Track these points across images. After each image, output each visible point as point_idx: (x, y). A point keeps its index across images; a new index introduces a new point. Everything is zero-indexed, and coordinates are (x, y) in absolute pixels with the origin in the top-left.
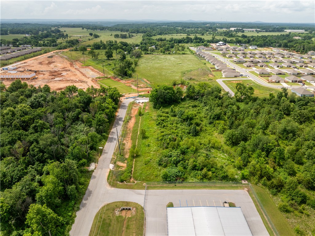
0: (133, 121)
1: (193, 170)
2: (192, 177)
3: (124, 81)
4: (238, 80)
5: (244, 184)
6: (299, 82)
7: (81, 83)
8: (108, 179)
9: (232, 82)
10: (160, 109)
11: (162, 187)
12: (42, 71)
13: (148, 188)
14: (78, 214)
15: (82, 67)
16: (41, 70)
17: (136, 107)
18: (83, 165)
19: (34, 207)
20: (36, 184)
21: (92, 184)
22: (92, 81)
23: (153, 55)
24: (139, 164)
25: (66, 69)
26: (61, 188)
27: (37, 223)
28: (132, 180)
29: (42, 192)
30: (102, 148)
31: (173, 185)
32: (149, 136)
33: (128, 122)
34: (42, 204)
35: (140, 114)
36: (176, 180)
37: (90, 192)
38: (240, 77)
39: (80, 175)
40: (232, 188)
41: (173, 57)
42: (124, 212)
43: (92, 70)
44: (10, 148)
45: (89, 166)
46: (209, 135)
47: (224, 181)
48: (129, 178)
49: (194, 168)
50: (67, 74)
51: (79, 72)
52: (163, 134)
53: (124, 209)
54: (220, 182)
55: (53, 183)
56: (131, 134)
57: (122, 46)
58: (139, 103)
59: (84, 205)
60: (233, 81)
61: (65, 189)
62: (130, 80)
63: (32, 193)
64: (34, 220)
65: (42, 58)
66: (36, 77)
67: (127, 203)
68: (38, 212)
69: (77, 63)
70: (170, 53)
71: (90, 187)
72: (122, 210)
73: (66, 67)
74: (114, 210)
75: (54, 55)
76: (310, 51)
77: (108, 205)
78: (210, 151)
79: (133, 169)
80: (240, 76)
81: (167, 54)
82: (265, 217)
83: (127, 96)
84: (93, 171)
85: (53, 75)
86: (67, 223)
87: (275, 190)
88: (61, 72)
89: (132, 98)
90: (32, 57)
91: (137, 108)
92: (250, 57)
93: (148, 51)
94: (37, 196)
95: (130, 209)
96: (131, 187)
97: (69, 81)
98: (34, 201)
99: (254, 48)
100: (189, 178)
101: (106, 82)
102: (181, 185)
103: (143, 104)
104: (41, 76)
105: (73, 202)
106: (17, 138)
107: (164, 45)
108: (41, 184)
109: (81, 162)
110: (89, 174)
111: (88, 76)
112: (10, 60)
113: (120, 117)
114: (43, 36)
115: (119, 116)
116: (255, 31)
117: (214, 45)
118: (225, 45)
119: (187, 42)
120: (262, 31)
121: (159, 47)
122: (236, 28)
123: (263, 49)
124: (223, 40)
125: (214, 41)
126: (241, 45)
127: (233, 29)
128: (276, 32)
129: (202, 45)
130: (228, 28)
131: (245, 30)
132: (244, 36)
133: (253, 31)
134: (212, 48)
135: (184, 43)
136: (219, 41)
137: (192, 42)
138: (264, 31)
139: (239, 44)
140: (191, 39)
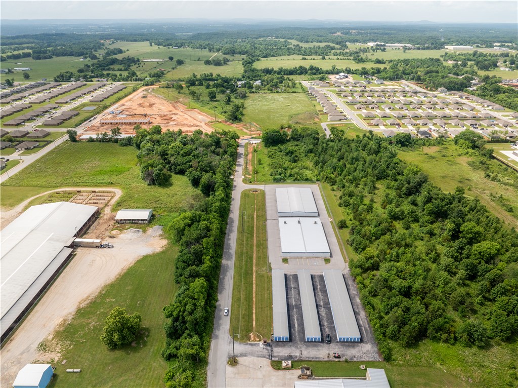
0: (251, 155)
4: (341, 124)
6: (396, 125)
8: (243, 182)
15: (187, 111)
17: (251, 146)
22: (205, 124)
28: (256, 182)
30: (234, 169)
31: (278, 183)
50: (178, 118)
54: (304, 182)
58: (253, 143)
60: (336, 124)
69: (178, 105)
76: (441, 87)
77: (246, 189)
80: (345, 119)
84: (233, 179)
87: (332, 184)
88: (171, 116)
89: (246, 139)
92: (368, 96)
93: (252, 88)
95: (257, 191)
99: (380, 83)
103: (256, 144)
107: (272, 80)
111: (198, 120)
113: (240, 152)
116: (401, 48)
117: (333, 78)
118: (347, 77)
119: (301, 74)
120: (412, 49)
121: (265, 83)
122: (376, 43)
123: (391, 83)
124: (346, 70)
125: (335, 71)
126: (367, 78)
127: (371, 44)
128: (432, 49)
129: (317, 78)
130: (365, 42)
131: (389, 46)
132: (378, 62)
133: (399, 49)
134: (328, 83)
135: (296, 74)
136: (341, 72)
137: (307, 73)
138: (415, 49)
139: (365, 76)
140: (305, 69)
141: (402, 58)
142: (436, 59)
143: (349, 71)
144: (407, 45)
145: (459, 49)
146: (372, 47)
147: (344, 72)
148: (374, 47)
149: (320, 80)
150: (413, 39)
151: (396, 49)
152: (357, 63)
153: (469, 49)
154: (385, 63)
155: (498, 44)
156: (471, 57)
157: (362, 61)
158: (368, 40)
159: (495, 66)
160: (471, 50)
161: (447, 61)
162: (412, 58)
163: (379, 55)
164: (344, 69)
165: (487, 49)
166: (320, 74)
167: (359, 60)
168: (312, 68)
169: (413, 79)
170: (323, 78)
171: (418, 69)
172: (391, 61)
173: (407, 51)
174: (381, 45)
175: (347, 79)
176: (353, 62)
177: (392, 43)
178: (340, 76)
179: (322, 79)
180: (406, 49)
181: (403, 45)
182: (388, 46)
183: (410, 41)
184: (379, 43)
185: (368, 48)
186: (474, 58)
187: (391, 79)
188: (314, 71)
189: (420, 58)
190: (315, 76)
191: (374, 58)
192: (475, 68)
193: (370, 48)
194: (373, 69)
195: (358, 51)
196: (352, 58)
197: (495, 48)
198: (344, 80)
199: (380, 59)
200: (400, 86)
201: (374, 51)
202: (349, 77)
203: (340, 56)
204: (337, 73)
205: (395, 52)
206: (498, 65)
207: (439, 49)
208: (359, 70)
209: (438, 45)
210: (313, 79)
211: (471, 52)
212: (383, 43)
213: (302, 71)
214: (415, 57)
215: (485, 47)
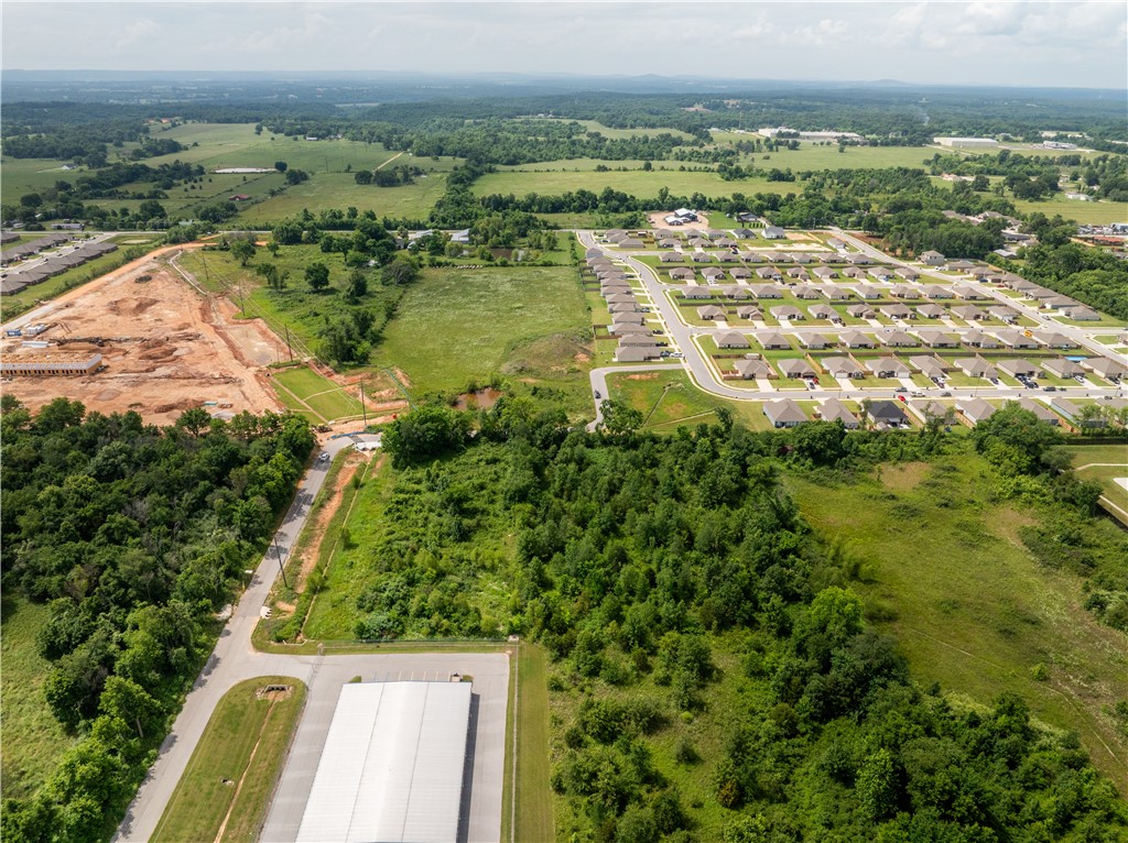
0: (336, 502)
1: (418, 616)
2: (413, 630)
3: (343, 377)
4: (649, 372)
5: (512, 643)
6: (805, 377)
7: (225, 386)
8: (254, 636)
9: (632, 377)
10: (406, 470)
11: (351, 651)
12: (120, 342)
13: (325, 652)
14: (189, 697)
15: (235, 323)
16: (117, 334)
17: (352, 462)
18: (205, 609)
19: (112, 682)
20: (113, 647)
21: (222, 646)
22: (256, 376)
23: (454, 272)
24: (321, 605)
25: (189, 331)
26: (158, 652)
27: (118, 705)
28: (301, 636)
29: (125, 659)
30: (251, 572)
31: (373, 646)
32: (358, 542)
33: (322, 506)
34: (126, 678)
35: (357, 485)
36: (382, 636)
37: (217, 661)
38: (662, 359)
39: (198, 627)
40: (485, 649)
41: (509, 278)
42: (272, 694)
43: (263, 333)
44: (63, 580)
45: (218, 611)
46: (492, 537)
47: (472, 638)
48: (294, 634)
49: (421, 613)
50: (191, 352)
51: (223, 342)
52: (390, 537)
53: (273, 689)
54: (465, 638)
55: (144, 643)
56: (321, 538)
57: (365, 236)
58: (364, 449)
59: (202, 684)
60: (635, 373)
61: (165, 654)
62: (358, 374)
63: (108, 662)
64: (113, 701)
65: (119, 281)
66: (105, 363)
67: (281, 679)
68: (119, 688)
69: (222, 304)
70: (505, 262)
71: (217, 652)
72: (269, 691)
73: (189, 325)
74: (255, 690)
75: (153, 271)
76: (929, 250)
77: (245, 682)
78: (474, 575)
79: (307, 617)
80: (663, 356)
81: (497, 265)
82: (516, 698)
83: (338, 428)
84: (226, 621)
85: (150, 357)
86: (169, 712)
87: (556, 653)
88: (174, 345)
89: (348, 435)
90: (88, 280)
91: (356, 465)
92: (738, 277)
94: (117, 665)
95: (283, 689)
96: (293, 652)
97: (194, 378)
98: (111, 673)
99: (774, 236)
100: (409, 631)
101: (293, 381)
102: (390, 645)
103: (375, 453)
104: (115, 361)
105: (181, 677)
106: (72, 559)
107: (497, 230)
108: (123, 646)
109: (201, 604)
110: (217, 628)
111: (248, 357)
112: (23, 293)
113: (307, 492)
114: (121, 177)
115: (304, 490)
116: (835, 142)
117: (660, 221)
118: (694, 219)
119: (581, 209)
120: (858, 143)
121: (479, 238)
122: (777, 131)
123: (802, 237)
124: (694, 200)
125: (666, 204)
126: (743, 222)
127: (766, 132)
128: (904, 145)
129: (619, 222)
130: (754, 126)
131: (808, 137)
132: (778, 176)
133: (829, 144)
134: (644, 236)
135: (570, 211)
136: (680, 206)
137: (596, 207)
138: (865, 144)
139: (739, 217)
140: (593, 197)
141: (834, 168)
142: (914, 171)
143: (700, 203)
144: (847, 134)
145: (966, 146)
146: (768, 139)
147: (688, 206)
148: (773, 140)
149: (625, 227)
150: (861, 120)
151: (822, 144)
152: (728, 179)
153: (988, 146)
154: (793, 180)
155: (1052, 134)
156: (995, 165)
157: (738, 174)
158: (760, 123)
159: (1055, 188)
160: (992, 147)
161: (940, 174)
162: (859, 167)
163: (782, 160)
164: (689, 198)
165: (1028, 145)
166: (629, 209)
167: (731, 173)
168: (609, 195)
169: (857, 224)
170: (632, 223)
171: (872, 196)
172: (809, 175)
173: (847, 149)
174: (789, 135)
175: (693, 225)
176: (717, 176)
177: (814, 130)
178: (677, 215)
179: (630, 224)
180: (846, 143)
181: (840, 134)
182: (804, 138)
183: (855, 126)
184: (784, 130)
185: (758, 141)
186: (1002, 168)
187: (805, 225)
188: (615, 203)
189: (877, 167)
190: (612, 217)
191: (768, 167)
192: (1008, 194)
193: (762, 142)
194: (760, 197)
195: (734, 150)
196: (716, 166)
197: (1045, 142)
198: (686, 229)
199: (782, 168)
200: (825, 244)
201: (771, 148)
202: (699, 217)
203: (690, 160)
204: (672, 208)
205: (820, 151)
206: (1059, 185)
207: (920, 145)
208: (725, 200)
209: (918, 137)
210: (609, 225)
211: (994, 153)
212: (793, 131)
213: (583, 203)
214: (866, 166)
215: (1024, 142)
